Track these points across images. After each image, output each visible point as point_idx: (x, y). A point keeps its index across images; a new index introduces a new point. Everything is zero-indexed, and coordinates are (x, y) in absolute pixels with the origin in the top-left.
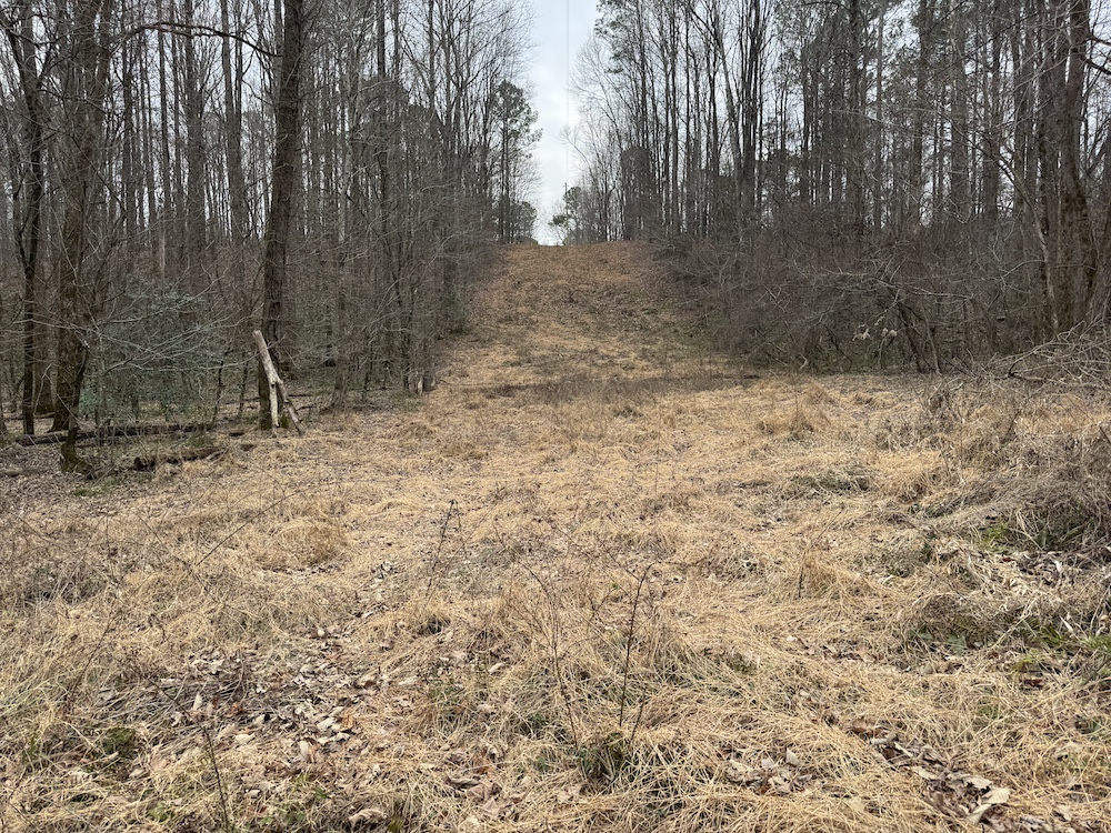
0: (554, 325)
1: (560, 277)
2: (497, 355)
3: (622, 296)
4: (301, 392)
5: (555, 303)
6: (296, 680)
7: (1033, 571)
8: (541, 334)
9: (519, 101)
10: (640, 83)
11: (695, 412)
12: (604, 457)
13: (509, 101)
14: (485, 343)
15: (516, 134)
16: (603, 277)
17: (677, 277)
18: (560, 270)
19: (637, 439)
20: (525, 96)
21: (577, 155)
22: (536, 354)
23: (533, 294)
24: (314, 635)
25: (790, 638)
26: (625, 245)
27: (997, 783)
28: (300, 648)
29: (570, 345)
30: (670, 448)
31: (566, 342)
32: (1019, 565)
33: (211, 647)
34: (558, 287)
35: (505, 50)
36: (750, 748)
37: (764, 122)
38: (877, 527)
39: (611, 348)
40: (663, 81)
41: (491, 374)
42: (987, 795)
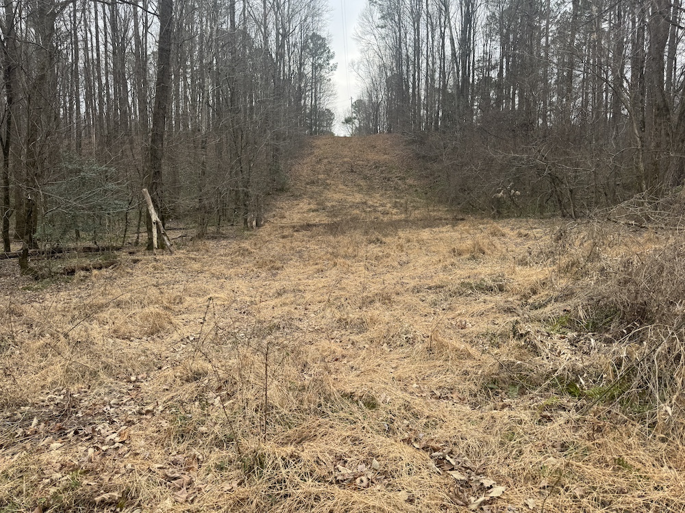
0: (341, 186)
1: (346, 156)
2: (304, 205)
3: (384, 168)
4: (181, 227)
5: (342, 172)
6: (105, 409)
7: (577, 345)
8: (332, 192)
9: (323, 45)
10: (398, 34)
11: (418, 241)
12: (353, 269)
13: (316, 46)
14: (296, 197)
15: (321, 66)
16: (373, 156)
17: (418, 157)
18: (346, 152)
19: (377, 258)
20: (326, 42)
21: (360, 79)
22: (329, 205)
23: (329, 167)
24: (128, 380)
25: (415, 385)
26: (388, 136)
27: (499, 483)
28: (116, 388)
29: (350, 199)
30: (396, 264)
31: (348, 197)
32: (570, 341)
33: (61, 387)
34: (345, 162)
35: (314, 13)
36: (354, 458)
37: (476, 59)
38: (498, 315)
39: (376, 201)
40: (413, 33)
41: (299, 216)
42: (489, 491)
